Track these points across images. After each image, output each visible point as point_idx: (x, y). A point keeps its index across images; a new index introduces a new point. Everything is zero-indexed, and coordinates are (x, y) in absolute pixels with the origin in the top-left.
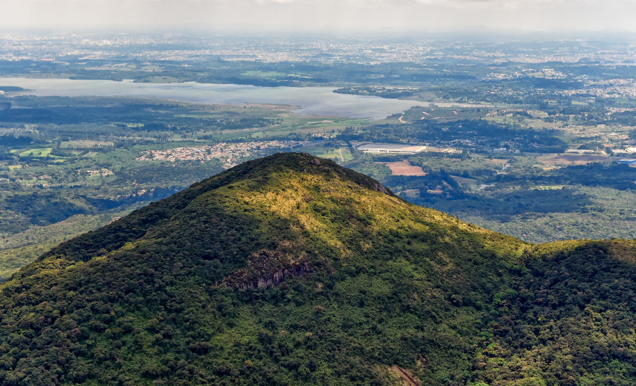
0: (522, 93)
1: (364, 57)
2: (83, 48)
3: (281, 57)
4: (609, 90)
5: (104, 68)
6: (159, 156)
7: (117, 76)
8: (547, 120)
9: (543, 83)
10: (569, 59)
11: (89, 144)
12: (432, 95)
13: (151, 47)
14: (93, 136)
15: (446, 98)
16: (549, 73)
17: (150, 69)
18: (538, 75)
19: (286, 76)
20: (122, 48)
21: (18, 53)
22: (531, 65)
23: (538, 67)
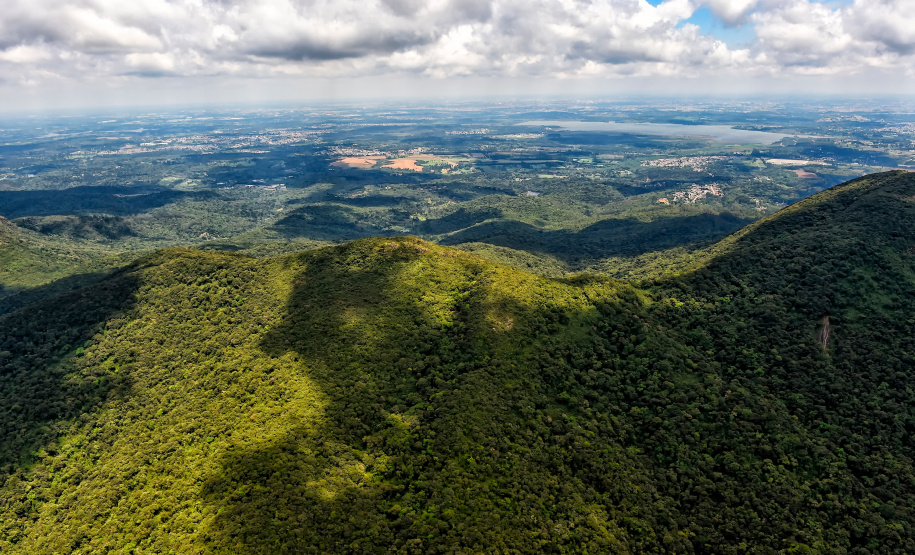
0: (849, 130)
1: (738, 108)
2: (579, 105)
3: (689, 109)
4: (903, 128)
5: (596, 115)
6: (653, 164)
7: (605, 120)
8: (874, 146)
9: (857, 124)
10: (866, 110)
11: (611, 156)
12: (793, 131)
13: (614, 104)
14: (612, 152)
15: (802, 132)
16: (859, 118)
17: (621, 116)
18: (852, 119)
19: (701, 119)
20: (599, 105)
21: (547, 108)
22: (846, 113)
23: (851, 114)
